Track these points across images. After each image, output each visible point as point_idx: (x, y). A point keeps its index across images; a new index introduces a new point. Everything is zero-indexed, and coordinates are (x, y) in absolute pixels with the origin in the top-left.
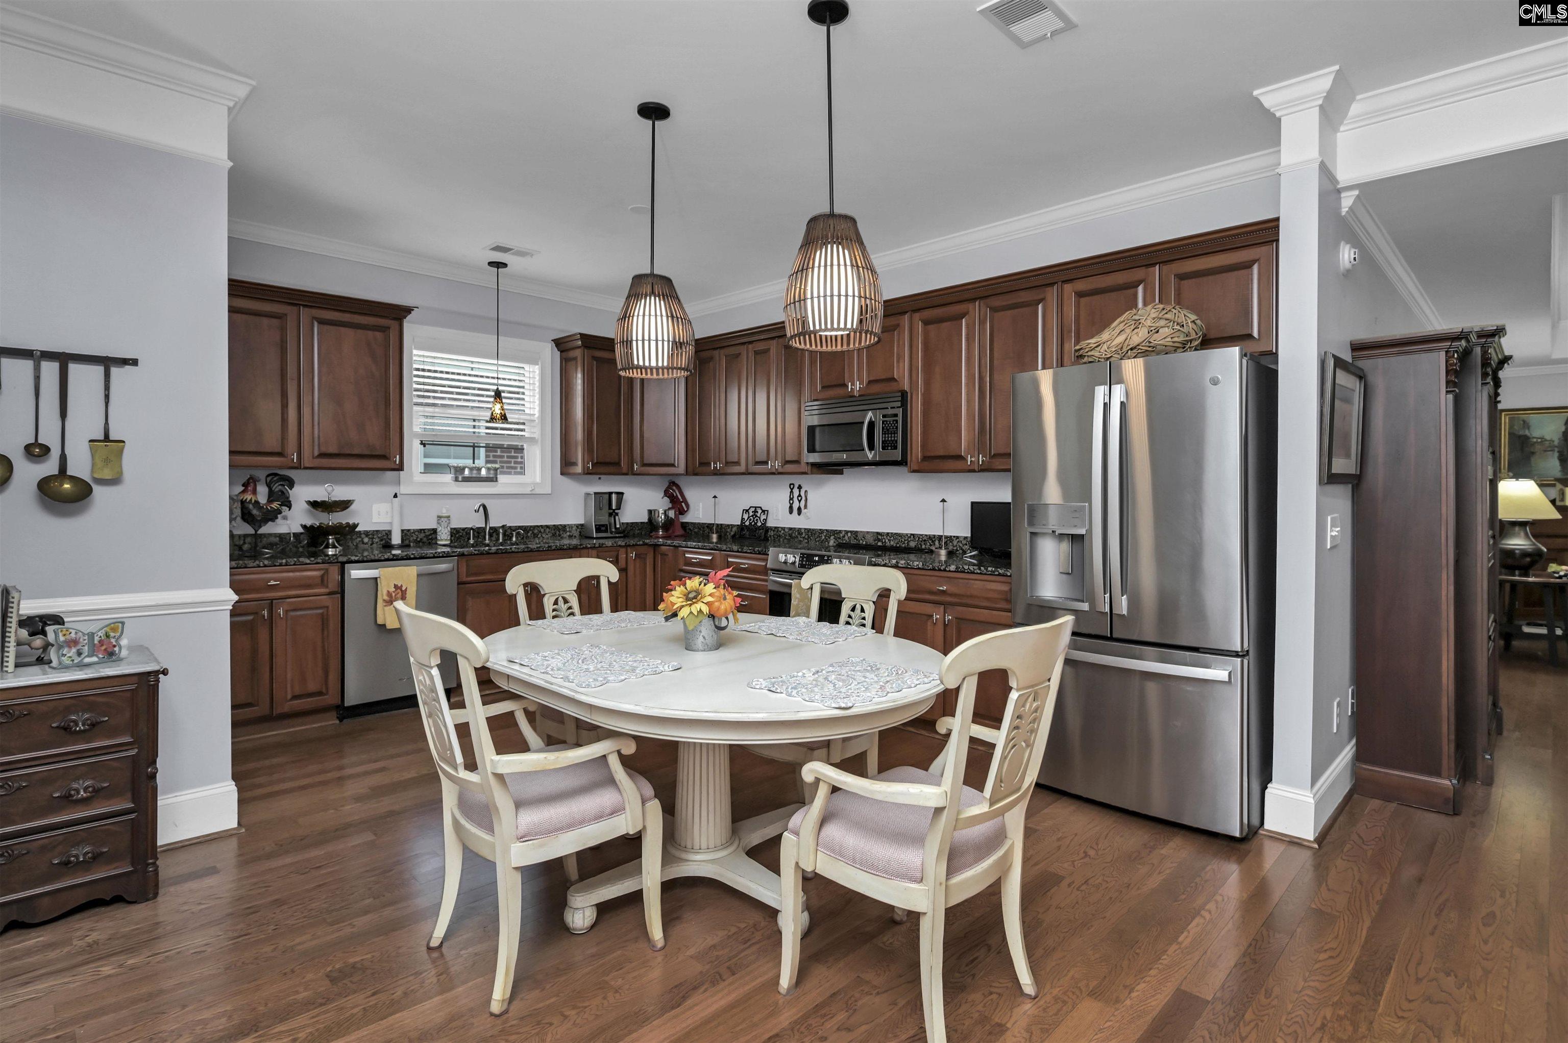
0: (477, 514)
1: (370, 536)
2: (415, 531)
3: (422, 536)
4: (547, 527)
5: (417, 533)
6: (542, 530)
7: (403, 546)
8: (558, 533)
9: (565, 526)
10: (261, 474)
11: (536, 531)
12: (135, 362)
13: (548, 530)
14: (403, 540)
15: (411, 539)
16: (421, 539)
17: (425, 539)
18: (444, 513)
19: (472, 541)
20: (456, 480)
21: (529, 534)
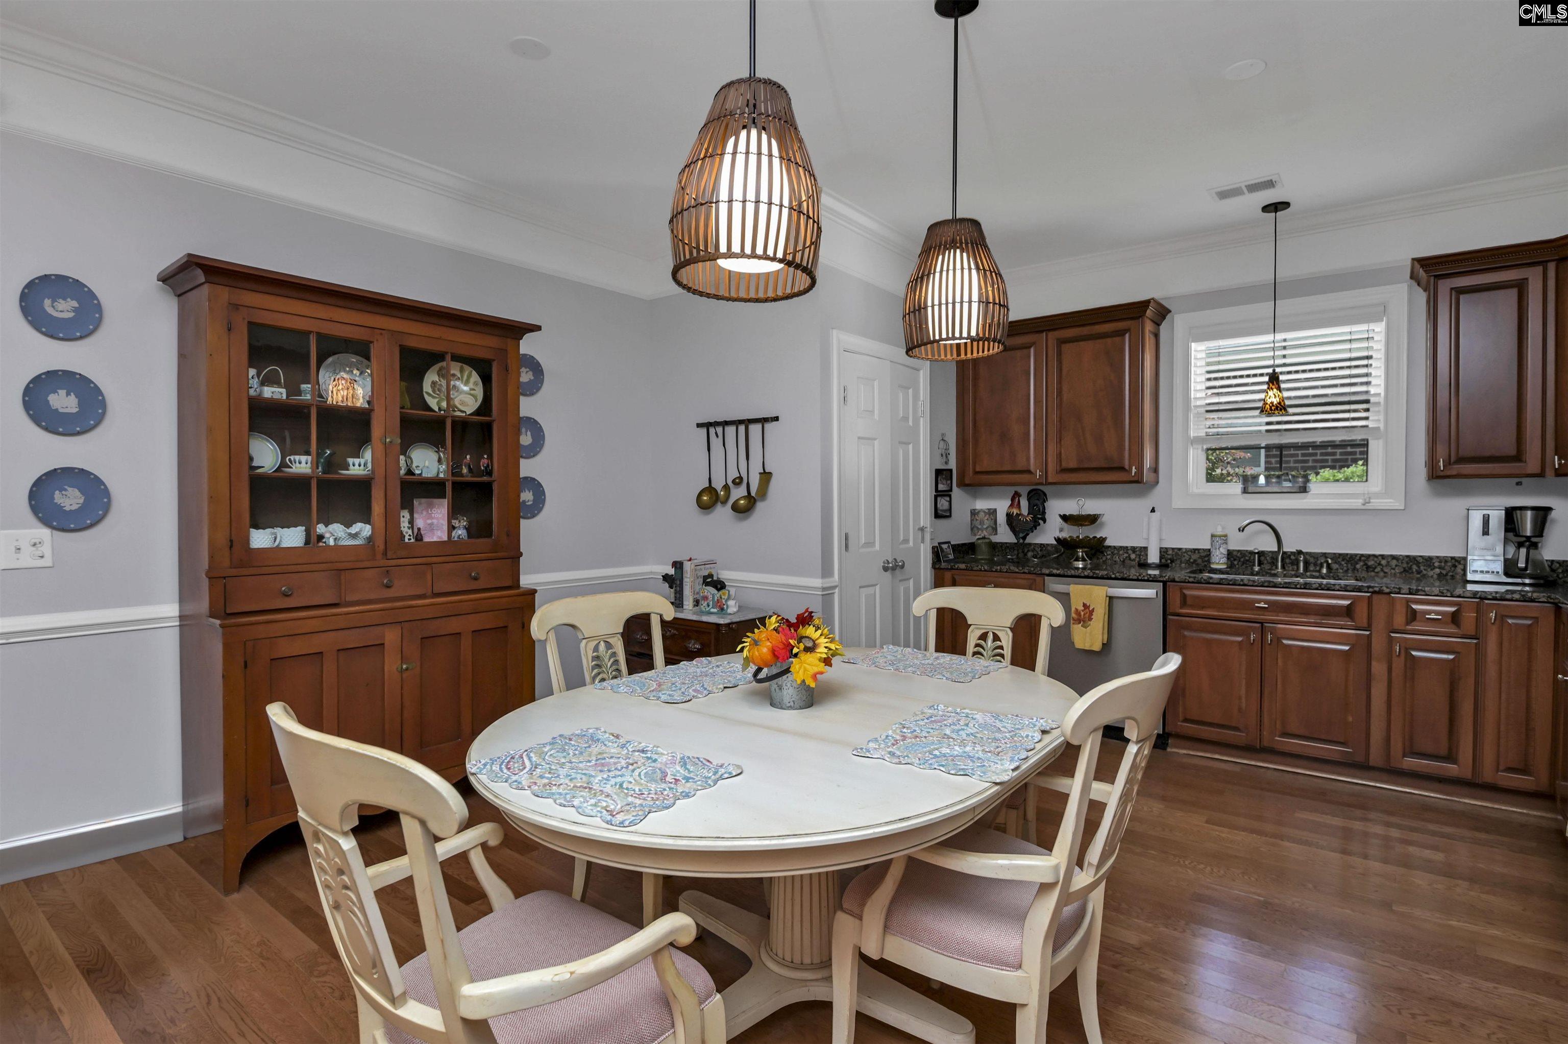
0: (1241, 533)
1: (1138, 553)
2: (1188, 551)
3: (1195, 557)
4: (1394, 557)
5: (1190, 553)
6: (1384, 562)
7: (1162, 566)
8: (1415, 568)
9: (1430, 559)
10: (1024, 491)
11: (1371, 563)
12: (776, 419)
13: (1394, 562)
14: (1161, 558)
15: (1183, 559)
16: (1195, 561)
17: (1200, 561)
18: (1219, 531)
19: (1257, 568)
20: (1245, 491)
21: (1358, 566)
